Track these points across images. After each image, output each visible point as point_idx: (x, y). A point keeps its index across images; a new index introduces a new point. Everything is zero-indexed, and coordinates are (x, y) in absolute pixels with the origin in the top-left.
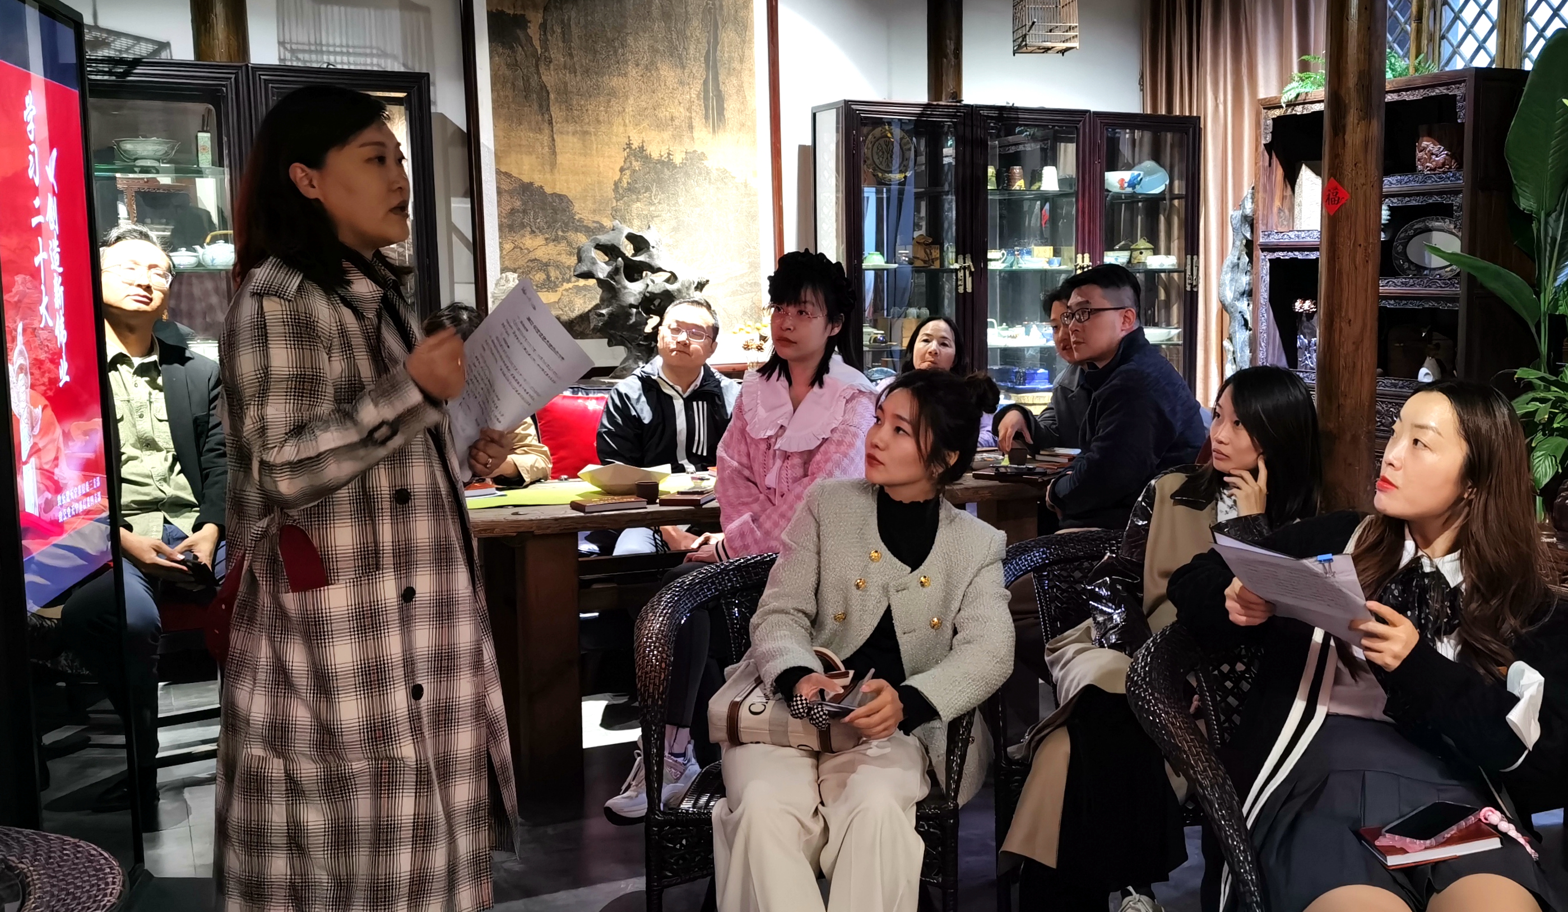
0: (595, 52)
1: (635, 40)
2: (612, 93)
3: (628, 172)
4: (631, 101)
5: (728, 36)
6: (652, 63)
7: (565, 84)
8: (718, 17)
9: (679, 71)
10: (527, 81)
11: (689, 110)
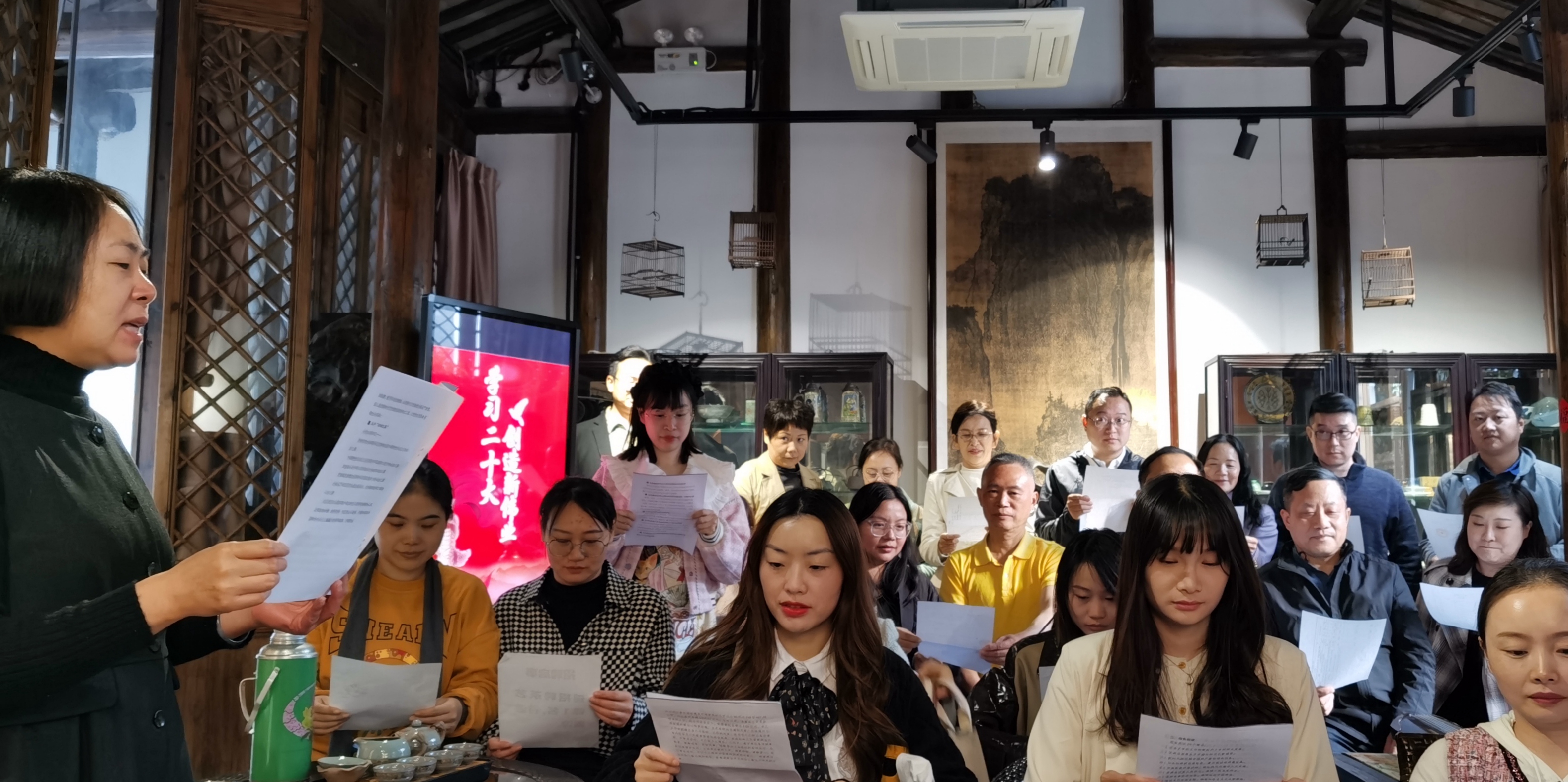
0: (1025, 330)
1: (1057, 319)
2: (1038, 359)
3: (1048, 419)
4: (1052, 365)
5: (1132, 311)
6: (1070, 335)
7: (1002, 354)
8: (1125, 297)
9: (1091, 340)
10: (973, 354)
11: (1100, 369)
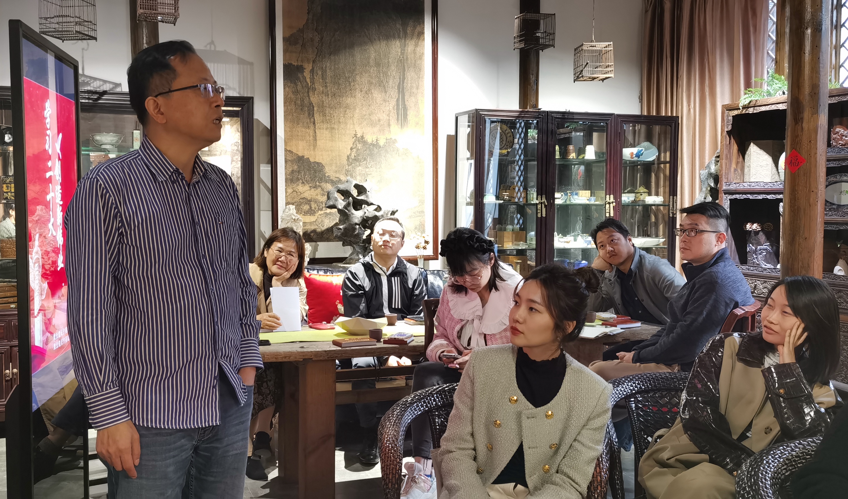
0: (339, 84)
1: (360, 77)
2: (347, 107)
3: (355, 150)
4: (357, 111)
5: (410, 75)
6: (369, 90)
7: (323, 101)
8: (405, 64)
9: (383, 94)
10: (302, 100)
11: (388, 115)
